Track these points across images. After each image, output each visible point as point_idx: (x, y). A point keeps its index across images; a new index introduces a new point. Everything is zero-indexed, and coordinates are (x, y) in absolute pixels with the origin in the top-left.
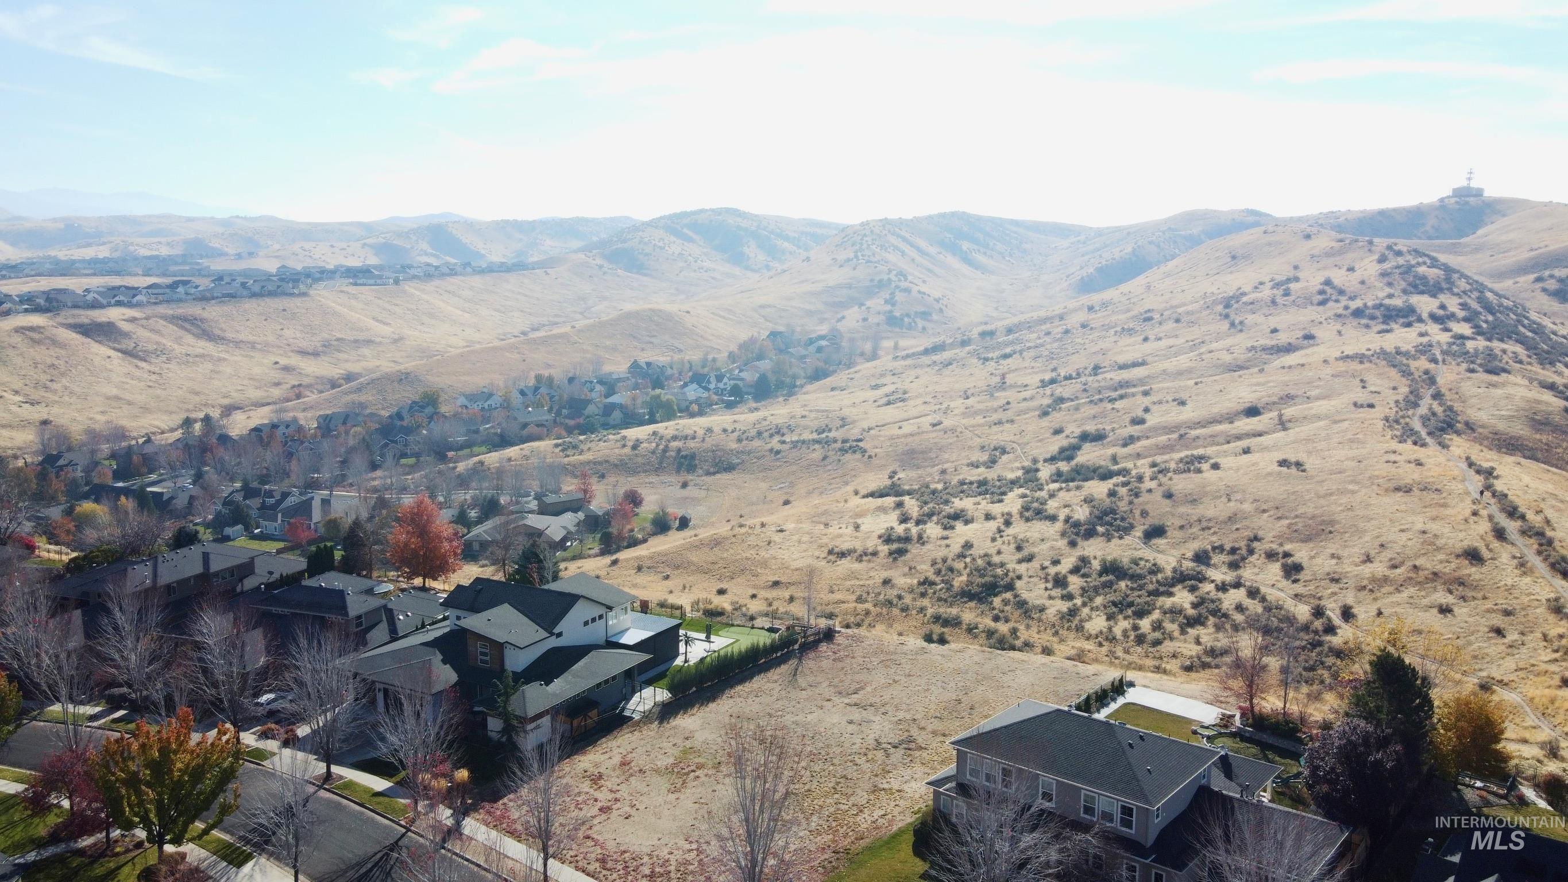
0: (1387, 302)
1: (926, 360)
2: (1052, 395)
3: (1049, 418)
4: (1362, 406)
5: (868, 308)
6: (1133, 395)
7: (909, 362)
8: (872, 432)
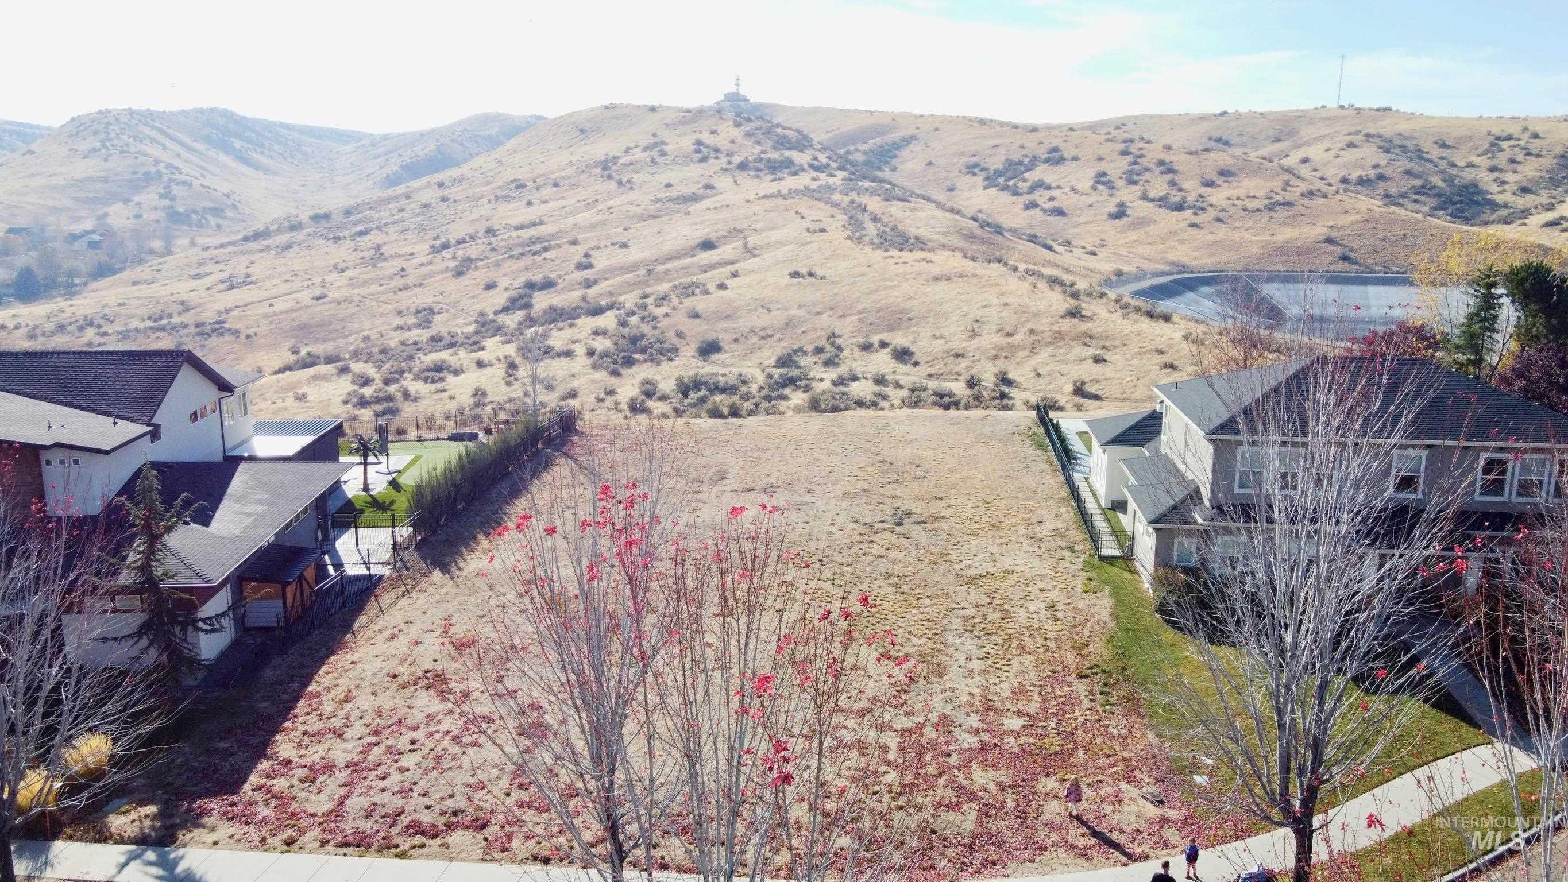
0: (764, 156)
1: (255, 245)
2: (455, 258)
4: (815, 231)
5: (139, 204)
7: (230, 249)
8: (234, 313)
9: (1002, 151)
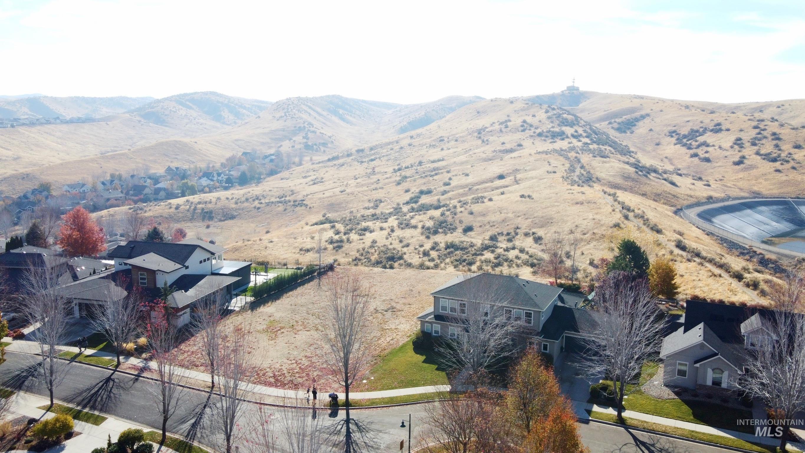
0: (552, 129)
1: (330, 163)
2: (400, 176)
3: (401, 185)
4: (551, 173)
5: (294, 141)
6: (442, 173)
7: (321, 165)
8: (309, 197)
9: (690, 124)
